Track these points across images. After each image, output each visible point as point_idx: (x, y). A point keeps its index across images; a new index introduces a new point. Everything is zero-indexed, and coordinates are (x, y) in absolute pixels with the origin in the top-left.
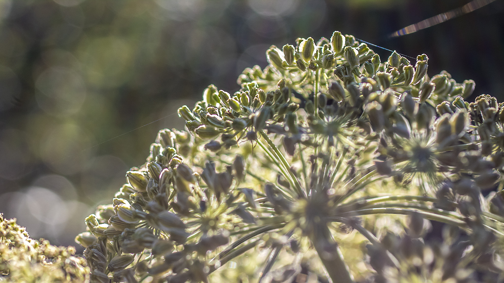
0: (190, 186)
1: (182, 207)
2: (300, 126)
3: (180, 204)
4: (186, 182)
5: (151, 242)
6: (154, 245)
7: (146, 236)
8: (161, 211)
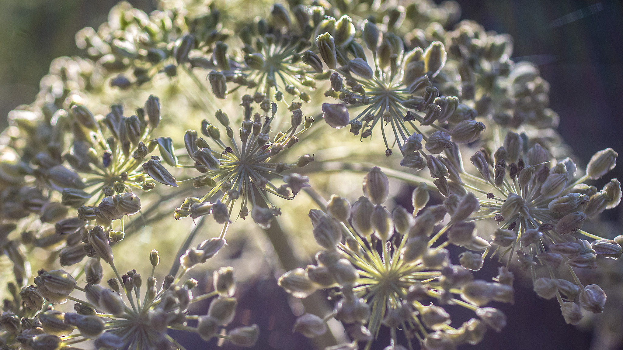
0: (91, 134)
1: (81, 161)
2: (233, 59)
3: (78, 157)
4: (85, 129)
5: (40, 206)
6: (43, 210)
7: (34, 198)
8: (53, 165)
